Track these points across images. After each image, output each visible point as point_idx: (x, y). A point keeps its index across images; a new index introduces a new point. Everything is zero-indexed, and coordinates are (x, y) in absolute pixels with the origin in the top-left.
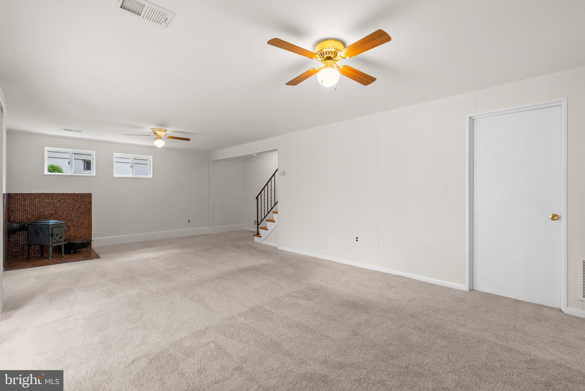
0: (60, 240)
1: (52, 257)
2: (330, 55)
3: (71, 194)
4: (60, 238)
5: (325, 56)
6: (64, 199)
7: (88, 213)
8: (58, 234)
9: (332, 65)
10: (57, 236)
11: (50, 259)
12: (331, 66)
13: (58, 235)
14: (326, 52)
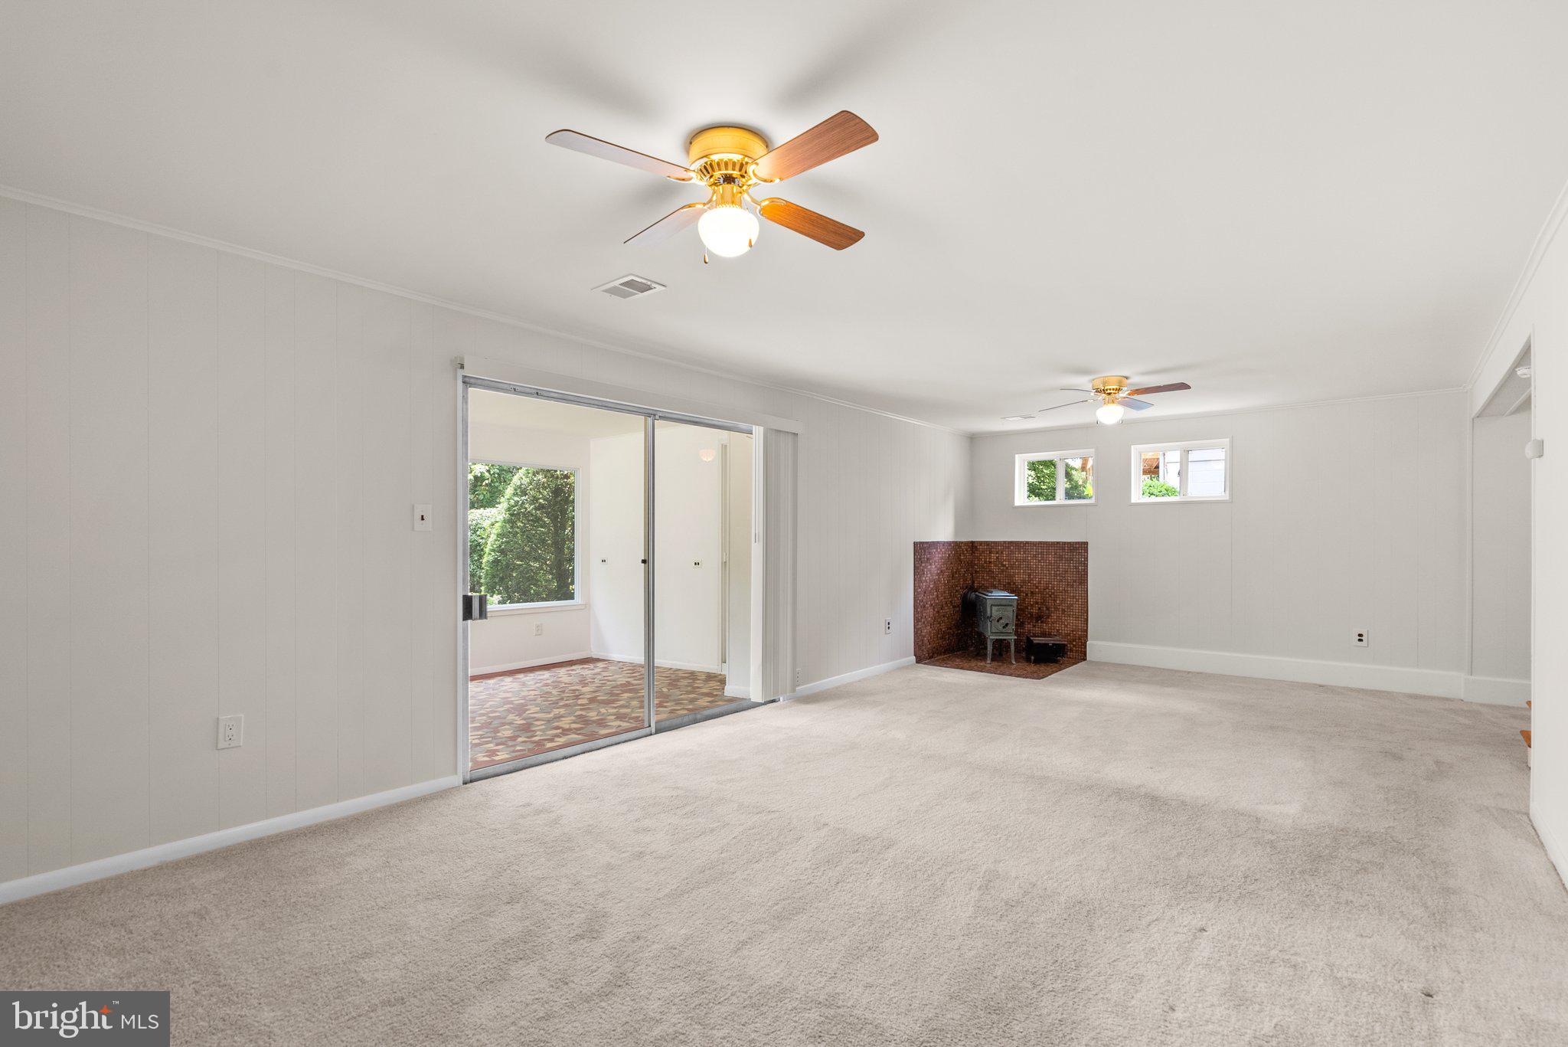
0: (1004, 630)
1: (993, 660)
2: (730, 172)
3: (1053, 544)
4: (1004, 627)
5: (717, 174)
6: (1042, 553)
7: (1081, 583)
8: (1001, 618)
9: (737, 200)
10: (998, 621)
11: (989, 662)
12: (734, 201)
13: (1001, 621)
14: (718, 164)
